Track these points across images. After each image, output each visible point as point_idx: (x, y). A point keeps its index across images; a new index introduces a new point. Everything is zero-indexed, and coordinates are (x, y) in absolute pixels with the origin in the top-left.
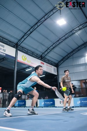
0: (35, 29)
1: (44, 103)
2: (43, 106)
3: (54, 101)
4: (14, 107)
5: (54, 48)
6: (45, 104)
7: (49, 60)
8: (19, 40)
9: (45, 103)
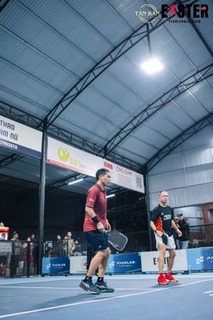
0: (89, 84)
1: (115, 264)
2: (112, 271)
3: (140, 258)
4: (40, 276)
5: (135, 127)
6: (116, 266)
7: (123, 157)
8: (51, 112)
9: (118, 263)
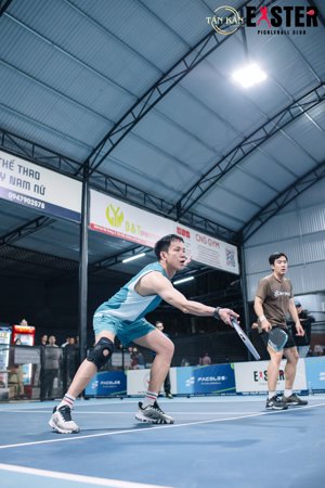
0: (152, 106)
1: (196, 380)
2: (191, 391)
3: (233, 371)
4: (82, 399)
5: (223, 173)
6: (197, 384)
7: (206, 220)
8: (94, 150)
9: (200, 379)
